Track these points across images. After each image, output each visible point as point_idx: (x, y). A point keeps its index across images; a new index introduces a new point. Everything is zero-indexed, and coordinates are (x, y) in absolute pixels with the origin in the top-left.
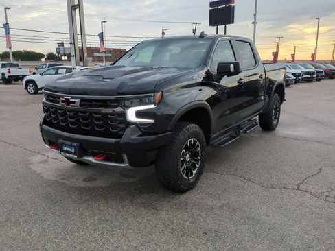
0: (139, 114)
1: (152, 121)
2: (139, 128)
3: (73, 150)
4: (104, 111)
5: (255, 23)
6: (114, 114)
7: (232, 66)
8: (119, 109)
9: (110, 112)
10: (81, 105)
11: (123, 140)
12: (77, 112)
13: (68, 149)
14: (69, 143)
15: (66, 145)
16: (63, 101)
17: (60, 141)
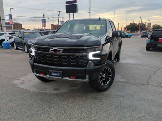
0: (94, 56)
1: (99, 59)
2: (94, 62)
3: (59, 75)
4: (77, 54)
5: (90, 13)
6: (83, 56)
7: (119, 33)
8: (85, 54)
9: (81, 55)
10: (63, 52)
11: (87, 68)
12: (61, 56)
13: (55, 74)
14: (57, 71)
15: (54, 72)
16: (52, 51)
17: (50, 71)
